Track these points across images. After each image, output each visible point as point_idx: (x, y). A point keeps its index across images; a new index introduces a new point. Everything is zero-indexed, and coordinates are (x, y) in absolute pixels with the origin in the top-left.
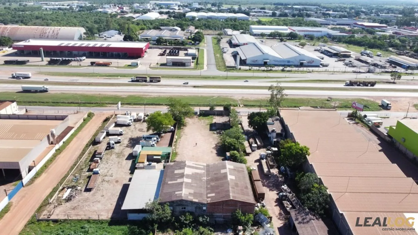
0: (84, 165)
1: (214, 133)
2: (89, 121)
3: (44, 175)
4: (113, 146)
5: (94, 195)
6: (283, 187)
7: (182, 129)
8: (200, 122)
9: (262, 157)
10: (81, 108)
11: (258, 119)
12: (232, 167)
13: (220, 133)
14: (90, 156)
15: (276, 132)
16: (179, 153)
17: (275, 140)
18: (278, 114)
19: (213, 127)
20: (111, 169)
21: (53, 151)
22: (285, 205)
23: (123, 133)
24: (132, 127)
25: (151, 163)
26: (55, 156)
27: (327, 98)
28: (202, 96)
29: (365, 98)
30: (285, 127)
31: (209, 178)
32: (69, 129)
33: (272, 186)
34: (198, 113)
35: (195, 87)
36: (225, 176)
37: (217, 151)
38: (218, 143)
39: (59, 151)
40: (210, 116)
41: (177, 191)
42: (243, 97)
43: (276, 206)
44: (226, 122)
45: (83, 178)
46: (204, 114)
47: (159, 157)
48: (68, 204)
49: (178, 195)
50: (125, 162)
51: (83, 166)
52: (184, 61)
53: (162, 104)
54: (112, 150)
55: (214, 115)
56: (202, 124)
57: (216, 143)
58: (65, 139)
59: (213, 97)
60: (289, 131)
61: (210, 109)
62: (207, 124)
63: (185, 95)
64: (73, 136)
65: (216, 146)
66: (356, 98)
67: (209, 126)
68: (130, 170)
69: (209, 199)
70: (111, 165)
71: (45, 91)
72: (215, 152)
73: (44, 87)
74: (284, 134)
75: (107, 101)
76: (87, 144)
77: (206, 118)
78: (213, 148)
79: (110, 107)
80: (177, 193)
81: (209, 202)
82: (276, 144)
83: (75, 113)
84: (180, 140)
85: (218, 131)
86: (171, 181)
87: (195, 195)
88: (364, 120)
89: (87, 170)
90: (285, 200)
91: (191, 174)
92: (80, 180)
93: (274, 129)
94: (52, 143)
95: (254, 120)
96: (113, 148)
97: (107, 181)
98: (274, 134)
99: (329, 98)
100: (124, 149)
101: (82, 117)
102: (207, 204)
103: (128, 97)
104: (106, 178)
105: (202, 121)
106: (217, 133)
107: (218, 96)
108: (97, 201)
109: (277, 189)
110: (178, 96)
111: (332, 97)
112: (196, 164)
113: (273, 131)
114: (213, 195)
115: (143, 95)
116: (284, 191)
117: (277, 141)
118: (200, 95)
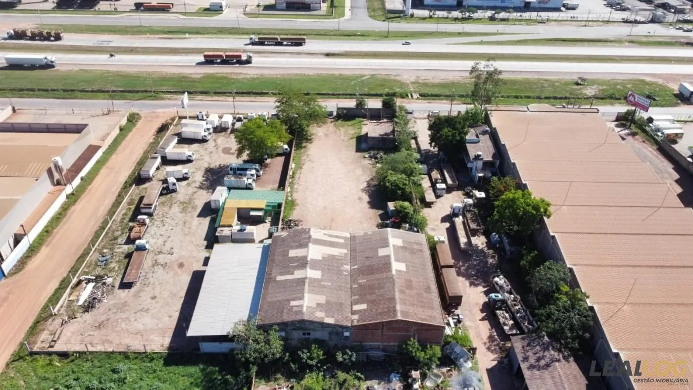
0: (120, 228)
1: (364, 157)
2: (131, 131)
3: (44, 251)
4: (174, 187)
5: (136, 296)
6: (496, 279)
7: (305, 147)
8: (338, 133)
9: (456, 211)
10: (115, 101)
11: (450, 134)
12: (399, 242)
13: (376, 158)
14: (130, 209)
15: (482, 159)
16: (297, 202)
17: (481, 175)
18: (487, 121)
19: (363, 144)
20: (169, 237)
21: (62, 199)
22: (502, 320)
23: (194, 157)
24: (210, 145)
25: (244, 226)
26: (65, 208)
27: (575, 78)
28: (340, 75)
29: (648, 79)
30: (500, 150)
31: (356, 267)
32: (93, 149)
33: (473, 276)
34: (335, 114)
35: (328, 55)
36: (386, 264)
37: (370, 196)
38: (372, 179)
39: (73, 198)
40: (358, 120)
41: (294, 300)
42: (418, 77)
43: (483, 319)
44: (386, 134)
45: (117, 259)
46: (345, 116)
47: (261, 213)
48: (88, 316)
49: (295, 309)
50: (197, 220)
51: (117, 231)
53: (267, 93)
54: (173, 194)
55: (364, 116)
56: (342, 137)
57: (368, 179)
58: (84, 173)
59: (363, 76)
60: (509, 158)
61: (358, 105)
62: (351, 136)
63: (311, 73)
64: (101, 163)
65: (369, 185)
66: (631, 77)
67: (354, 142)
68: (205, 239)
69: (356, 317)
70: (171, 227)
71: (49, 66)
72: (366, 198)
73: (46, 58)
74: (498, 162)
75: (165, 86)
76: (126, 182)
77: (350, 123)
78: (363, 190)
79: (170, 99)
80: (293, 303)
81: (355, 323)
82: (482, 184)
83: (104, 115)
84: (300, 173)
85: (372, 153)
86: (282, 274)
87: (327, 307)
88: (647, 129)
89: (124, 241)
90: (500, 309)
91: (320, 258)
92: (111, 262)
93: (480, 153)
94: (58, 183)
95: (441, 136)
96: (174, 191)
97: (162, 265)
98: (480, 164)
99: (580, 78)
100: (195, 192)
101: (117, 125)
102: (352, 326)
103: (203, 77)
104: (161, 258)
105: (342, 130)
106: (371, 157)
107: (373, 75)
108: (143, 309)
109: (485, 282)
110: (297, 75)
111: (585, 77)
112: (330, 236)
113: (477, 157)
114: (364, 306)
115: (231, 74)
116: (498, 288)
117: (484, 176)
118: (337, 73)
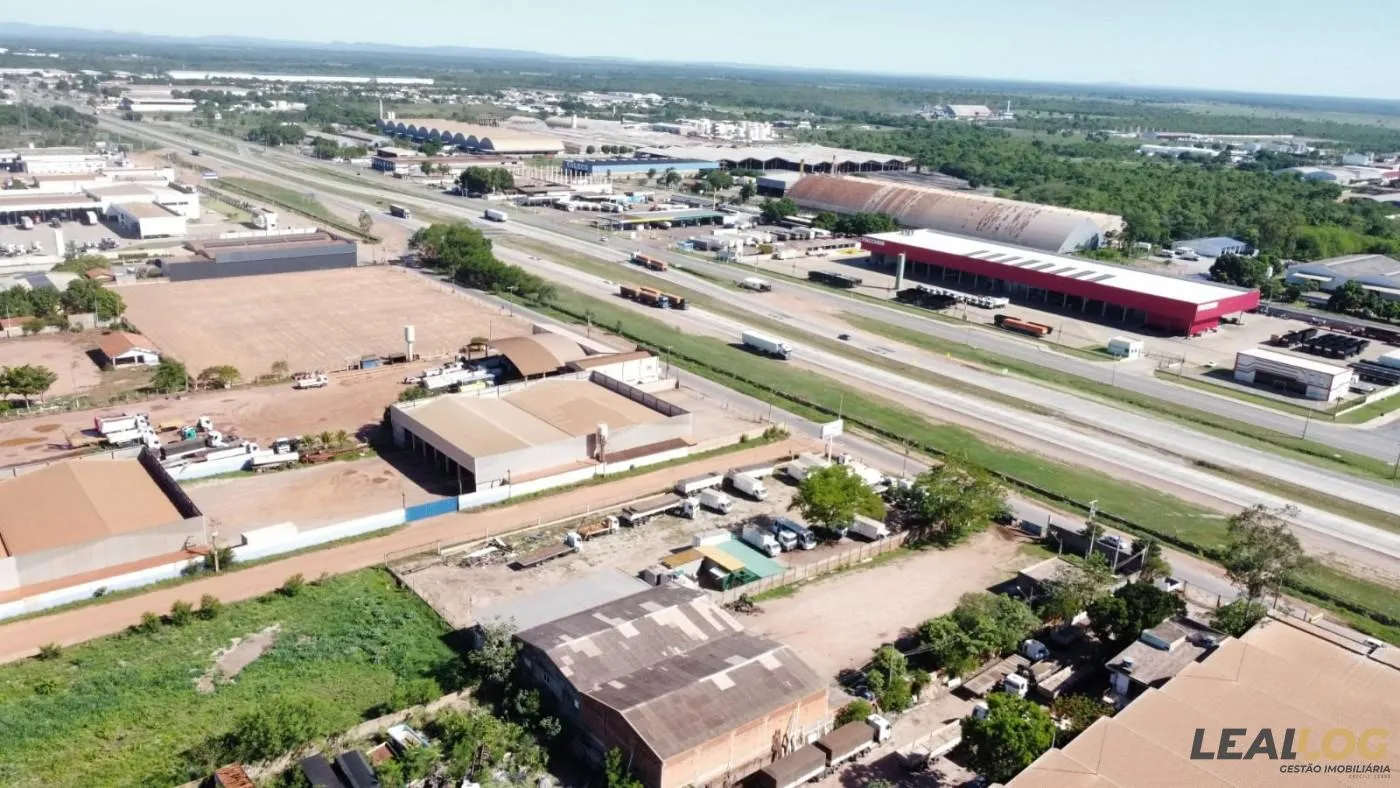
2: (751, 447)
5: (510, 579)
8: (1008, 559)
12: (772, 665)
15: (1129, 673)
21: (587, 474)
23: (762, 496)
31: (688, 657)
34: (1044, 534)
35: (1201, 464)
36: (712, 670)
37: (901, 639)
39: (600, 479)
41: (570, 635)
45: (546, 542)
47: (722, 575)
50: (660, 553)
51: (584, 521)
52: (1300, 377)
54: (681, 519)
56: (1002, 565)
58: (639, 462)
61: (1083, 531)
67: (1008, 578)
70: (631, 546)
71: (780, 356)
73: (780, 345)
78: (904, 630)
80: (563, 636)
81: (586, 693)
86: (606, 614)
87: (586, 661)
91: (662, 624)
92: (537, 541)
93: (1136, 663)
94: (598, 458)
97: (569, 568)
98: (1121, 681)
100: (706, 530)
101: (740, 433)
102: (580, 692)
104: (577, 564)
105: (1020, 558)
108: (498, 591)
112: (715, 615)
113: (1122, 666)
114: (620, 686)
